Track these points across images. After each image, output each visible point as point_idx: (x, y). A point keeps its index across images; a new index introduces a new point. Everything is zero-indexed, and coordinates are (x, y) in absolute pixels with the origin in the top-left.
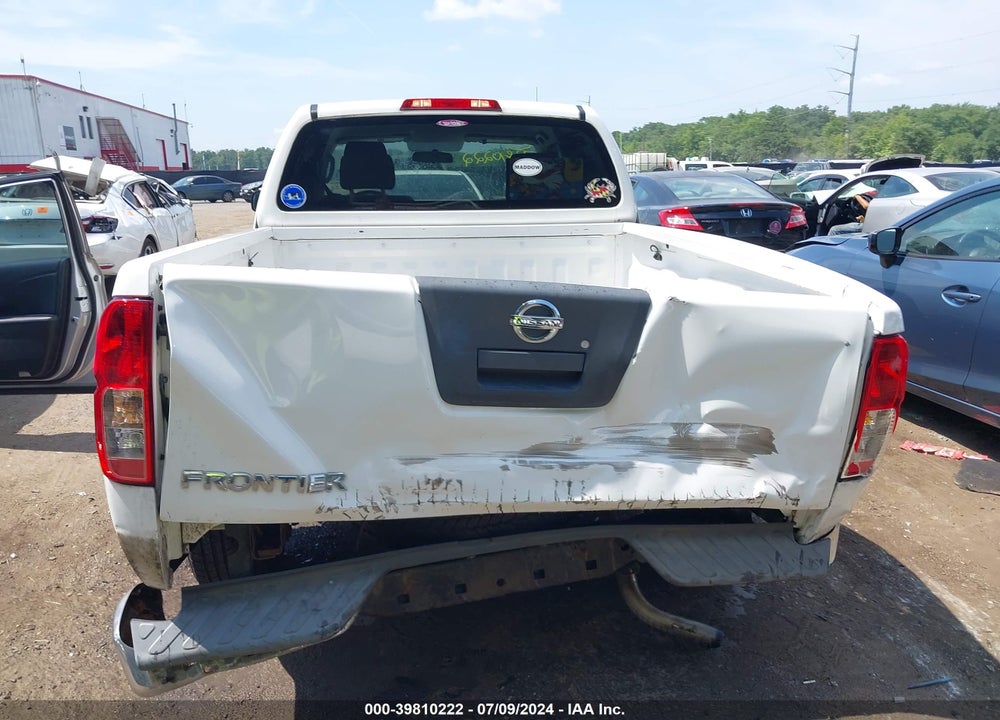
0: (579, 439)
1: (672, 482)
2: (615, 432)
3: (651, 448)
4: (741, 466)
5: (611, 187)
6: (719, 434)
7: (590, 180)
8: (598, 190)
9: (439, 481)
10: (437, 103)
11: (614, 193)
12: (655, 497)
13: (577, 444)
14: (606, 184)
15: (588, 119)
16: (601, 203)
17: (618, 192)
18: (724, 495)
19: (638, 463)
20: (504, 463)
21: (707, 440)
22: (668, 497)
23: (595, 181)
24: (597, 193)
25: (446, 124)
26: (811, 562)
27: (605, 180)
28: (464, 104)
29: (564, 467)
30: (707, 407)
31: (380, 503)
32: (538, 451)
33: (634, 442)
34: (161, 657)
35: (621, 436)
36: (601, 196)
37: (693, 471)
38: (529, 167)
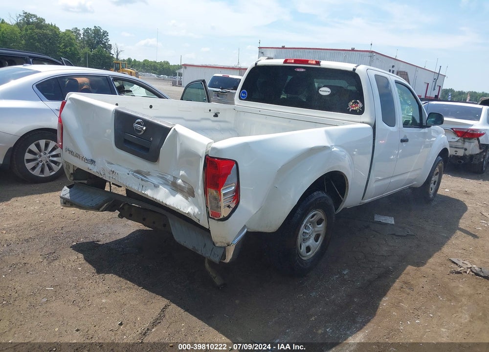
0: (149, 172)
1: (167, 197)
2: (160, 174)
3: (166, 183)
4: (187, 199)
5: (360, 105)
6: (183, 185)
7: (351, 101)
8: (354, 105)
9: (113, 172)
10: (296, 61)
11: (361, 108)
12: (161, 201)
13: (148, 174)
14: (358, 103)
15: (356, 71)
16: (354, 112)
17: (363, 108)
18: (179, 208)
19: (161, 187)
20: (128, 172)
21: (180, 185)
22: (164, 202)
23: (353, 101)
24: (353, 107)
25: (298, 70)
26: (215, 254)
27: (358, 101)
28: (306, 62)
29: (142, 180)
30: (182, 173)
31: (102, 173)
32: (138, 172)
33: (164, 180)
34: (63, 196)
35: (161, 175)
36: (355, 109)
37: (174, 196)
38: (325, 91)
